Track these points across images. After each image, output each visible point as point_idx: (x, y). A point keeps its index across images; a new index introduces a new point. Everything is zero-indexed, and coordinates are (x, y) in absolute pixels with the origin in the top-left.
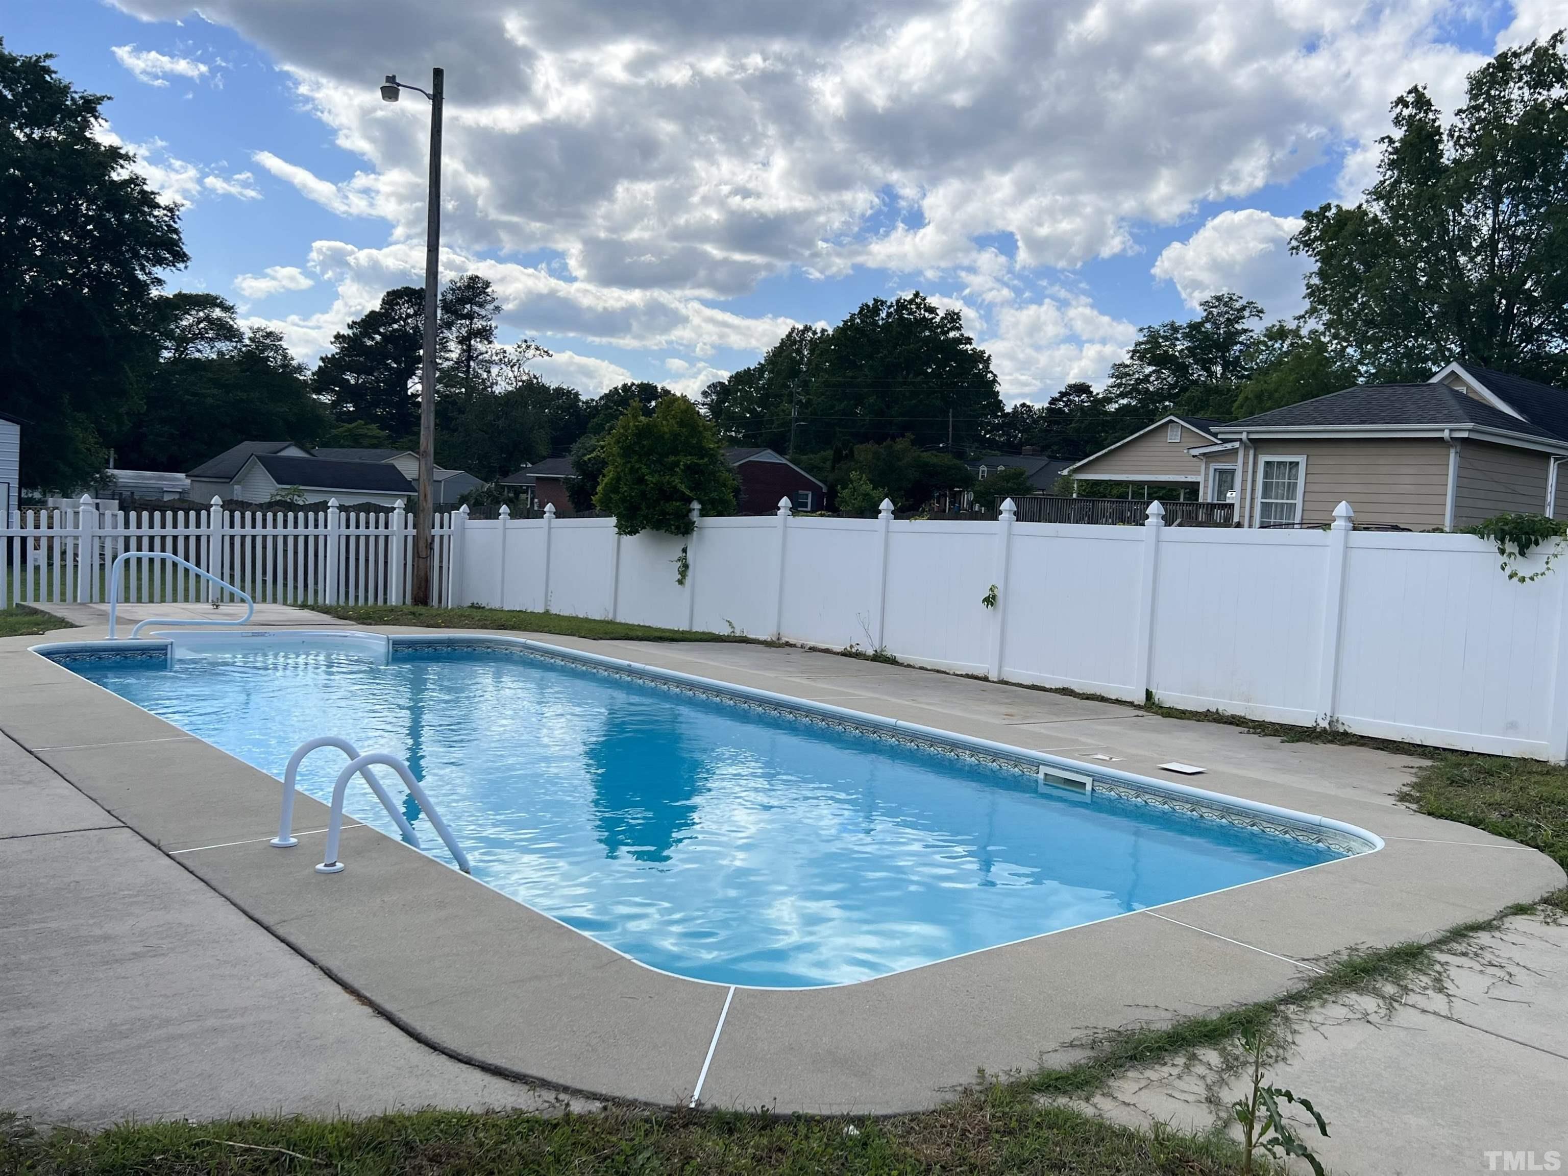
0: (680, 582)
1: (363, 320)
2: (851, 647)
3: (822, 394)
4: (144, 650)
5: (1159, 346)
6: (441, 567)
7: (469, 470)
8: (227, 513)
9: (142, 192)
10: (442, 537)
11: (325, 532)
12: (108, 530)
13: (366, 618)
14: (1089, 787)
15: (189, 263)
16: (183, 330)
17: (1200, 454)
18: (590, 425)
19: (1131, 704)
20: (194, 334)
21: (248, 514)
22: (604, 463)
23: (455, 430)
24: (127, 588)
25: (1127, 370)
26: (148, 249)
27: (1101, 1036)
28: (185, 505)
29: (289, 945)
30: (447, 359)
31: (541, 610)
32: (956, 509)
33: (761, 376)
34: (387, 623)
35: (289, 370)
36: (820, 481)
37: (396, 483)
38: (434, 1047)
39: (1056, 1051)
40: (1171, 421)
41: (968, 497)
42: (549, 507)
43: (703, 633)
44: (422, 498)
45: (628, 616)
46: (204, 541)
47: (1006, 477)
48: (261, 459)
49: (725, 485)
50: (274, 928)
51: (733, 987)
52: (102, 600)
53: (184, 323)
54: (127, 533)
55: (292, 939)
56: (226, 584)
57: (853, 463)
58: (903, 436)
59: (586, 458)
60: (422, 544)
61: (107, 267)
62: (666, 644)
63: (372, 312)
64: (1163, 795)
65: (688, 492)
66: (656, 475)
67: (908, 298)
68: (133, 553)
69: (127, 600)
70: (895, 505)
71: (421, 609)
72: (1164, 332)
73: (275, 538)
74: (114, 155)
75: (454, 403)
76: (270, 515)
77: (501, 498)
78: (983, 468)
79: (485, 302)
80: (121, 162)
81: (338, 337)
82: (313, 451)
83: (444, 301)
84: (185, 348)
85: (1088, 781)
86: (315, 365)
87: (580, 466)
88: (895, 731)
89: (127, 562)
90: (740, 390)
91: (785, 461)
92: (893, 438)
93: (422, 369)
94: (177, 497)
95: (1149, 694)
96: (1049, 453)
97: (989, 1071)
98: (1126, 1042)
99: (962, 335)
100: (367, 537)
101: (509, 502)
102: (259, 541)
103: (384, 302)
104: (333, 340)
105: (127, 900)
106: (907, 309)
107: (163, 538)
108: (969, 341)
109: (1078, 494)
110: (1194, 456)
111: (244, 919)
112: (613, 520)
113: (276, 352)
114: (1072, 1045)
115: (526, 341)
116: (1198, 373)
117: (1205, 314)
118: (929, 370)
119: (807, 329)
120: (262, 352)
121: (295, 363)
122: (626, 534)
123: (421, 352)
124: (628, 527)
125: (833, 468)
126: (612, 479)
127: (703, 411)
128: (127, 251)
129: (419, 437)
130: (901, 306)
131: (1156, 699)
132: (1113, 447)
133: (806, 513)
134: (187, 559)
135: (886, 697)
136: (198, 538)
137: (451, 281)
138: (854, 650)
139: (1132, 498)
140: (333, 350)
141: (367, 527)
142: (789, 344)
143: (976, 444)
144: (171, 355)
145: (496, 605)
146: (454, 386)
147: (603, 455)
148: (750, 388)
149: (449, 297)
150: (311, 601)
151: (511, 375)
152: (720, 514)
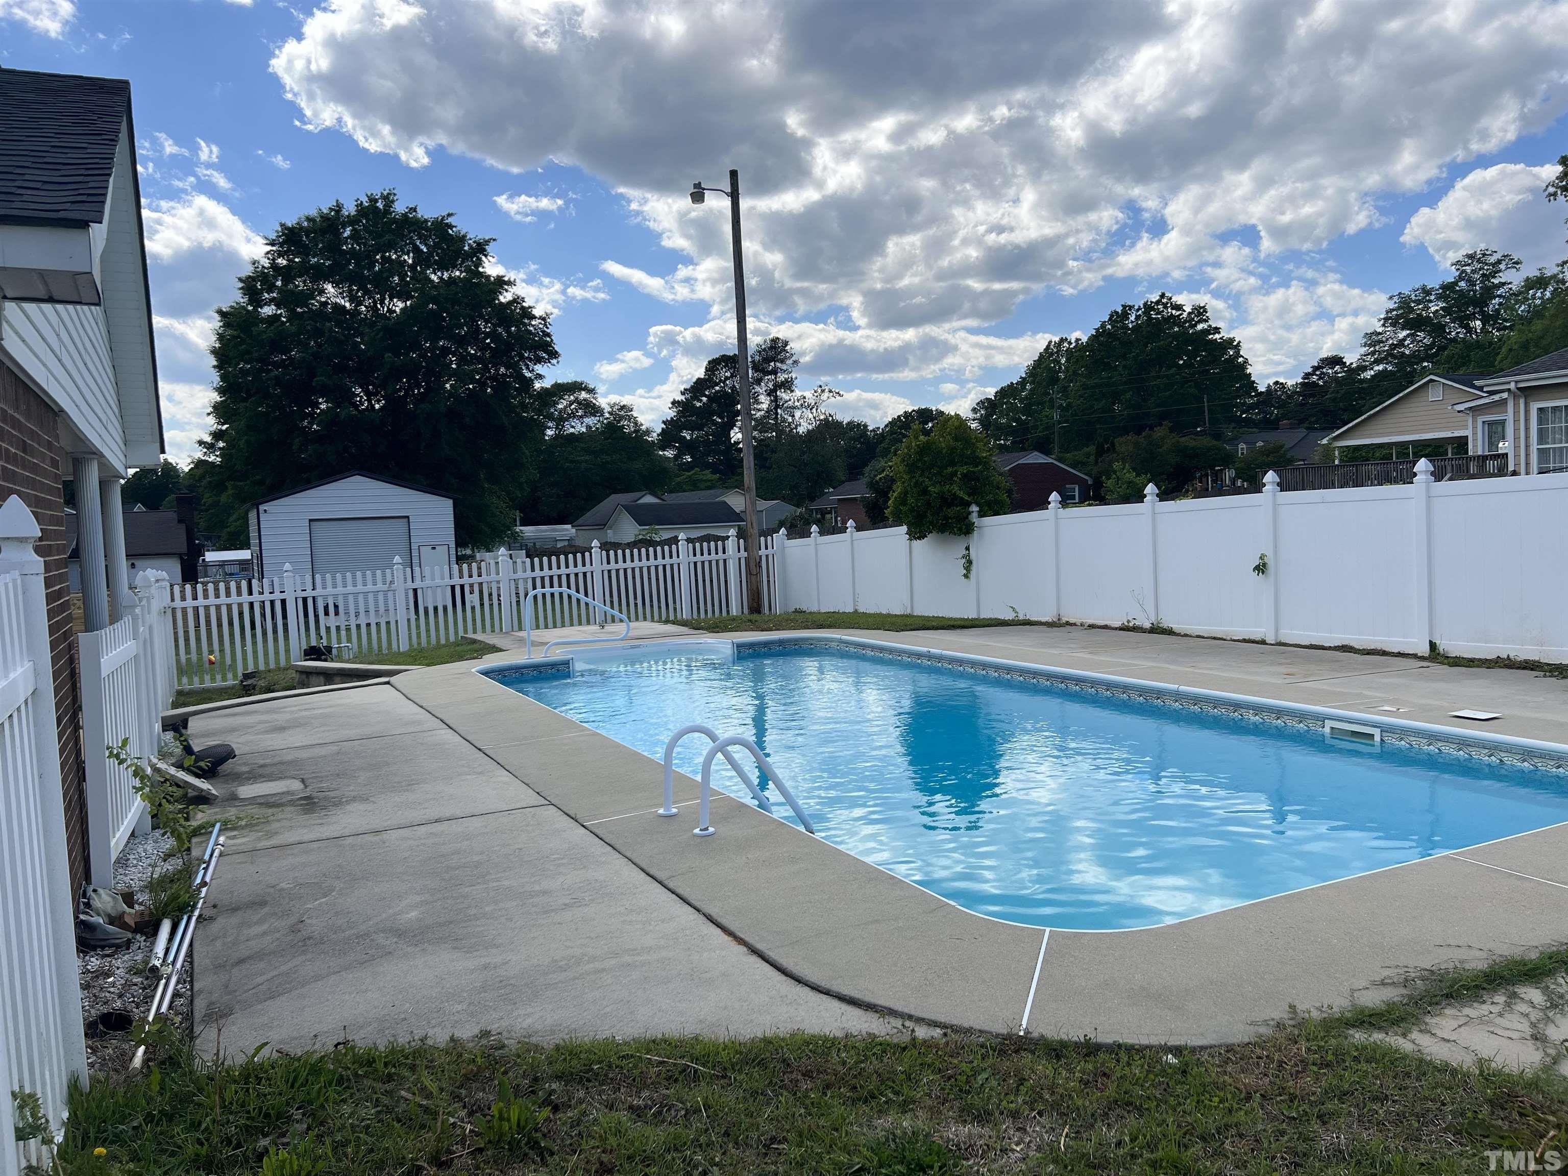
0: (966, 576)
1: (692, 387)
2: (1128, 621)
3: (1081, 396)
4: (553, 665)
5: (1412, 310)
6: (769, 581)
7: (784, 499)
8: (604, 553)
9: (523, 308)
10: (767, 556)
11: (678, 561)
12: (520, 574)
13: (716, 627)
14: (1377, 738)
15: (560, 359)
16: (560, 412)
17: (1466, 409)
18: (878, 450)
19: (1415, 656)
20: (568, 414)
21: (620, 552)
22: (893, 481)
23: (770, 468)
24: (537, 618)
25: (1380, 337)
26: (530, 352)
27: (1413, 975)
28: (573, 549)
29: (678, 895)
30: (759, 410)
31: (850, 609)
32: (1219, 486)
33: (1024, 388)
34: (731, 630)
35: (640, 434)
36: (1086, 474)
37: (728, 516)
38: (798, 980)
39: (1367, 988)
40: (1432, 381)
41: (1229, 474)
42: (850, 523)
43: (990, 619)
44: (749, 525)
45: (925, 609)
46: (589, 576)
47: (1265, 452)
48: (627, 508)
49: (998, 488)
50: (666, 882)
51: (1048, 930)
52: (520, 629)
53: (560, 406)
54: (534, 575)
55: (680, 891)
56: (608, 608)
57: (1115, 455)
58: (1161, 425)
59: (878, 478)
60: (752, 564)
61: (502, 370)
62: (958, 631)
63: (699, 379)
64: (1458, 741)
65: (966, 498)
66: (938, 486)
67: (1154, 300)
68: (539, 590)
69: (538, 627)
70: (1159, 488)
71: (755, 617)
72: (1416, 296)
73: (641, 569)
74: (501, 283)
75: (767, 446)
76: (636, 551)
77: (811, 520)
78: (1242, 446)
79: (786, 358)
80: (506, 287)
81: (674, 403)
82: (663, 497)
83: (753, 362)
84: (563, 426)
85: (1377, 733)
86: (659, 428)
87: (872, 485)
88: (1178, 696)
89: (535, 597)
90: (1005, 403)
91: (1051, 461)
92: (1151, 428)
93: (741, 420)
94: (566, 543)
95: (1433, 646)
96: (1306, 425)
97: (1300, 1007)
98: (1440, 981)
99: (1210, 326)
100: (710, 562)
101: (818, 522)
102: (629, 572)
103: (707, 370)
104: (671, 406)
105: (556, 862)
106: (1153, 309)
107: (560, 576)
108: (1217, 330)
109: (1341, 460)
110: (1459, 412)
111: (643, 875)
112: (904, 528)
113: (629, 421)
114: (1383, 983)
115: (821, 386)
116: (1455, 331)
117: (1458, 273)
118: (1181, 362)
119: (1062, 340)
120: (619, 422)
121: (644, 428)
122: (916, 539)
123: (739, 407)
124: (917, 533)
125: (1096, 462)
126: (900, 494)
127: (974, 425)
128: (515, 355)
129: (743, 477)
130: (1148, 307)
131: (1441, 650)
132: (1372, 412)
133: (1075, 505)
134: (578, 591)
135: (1167, 666)
136: (585, 574)
137: (757, 345)
138: (1131, 625)
139: (1397, 458)
140: (671, 414)
141: (709, 554)
142: (1048, 356)
143: (1233, 425)
144: (553, 432)
145: (814, 609)
146: (767, 432)
147: (891, 474)
148: (1014, 400)
149: (757, 358)
150: (672, 618)
151: (811, 416)
152: (996, 514)
